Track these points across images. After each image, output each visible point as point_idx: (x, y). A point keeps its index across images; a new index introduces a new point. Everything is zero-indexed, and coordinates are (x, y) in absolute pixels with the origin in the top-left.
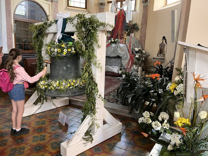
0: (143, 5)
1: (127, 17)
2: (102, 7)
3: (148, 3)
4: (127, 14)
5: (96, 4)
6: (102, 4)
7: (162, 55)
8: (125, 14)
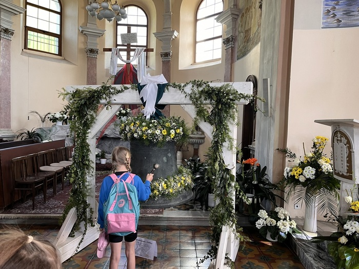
0: (161, 59)
1: (140, 75)
2: (93, 55)
3: (169, 57)
4: (139, 71)
5: (81, 50)
6: (92, 51)
7: (200, 133)
8: (136, 71)
